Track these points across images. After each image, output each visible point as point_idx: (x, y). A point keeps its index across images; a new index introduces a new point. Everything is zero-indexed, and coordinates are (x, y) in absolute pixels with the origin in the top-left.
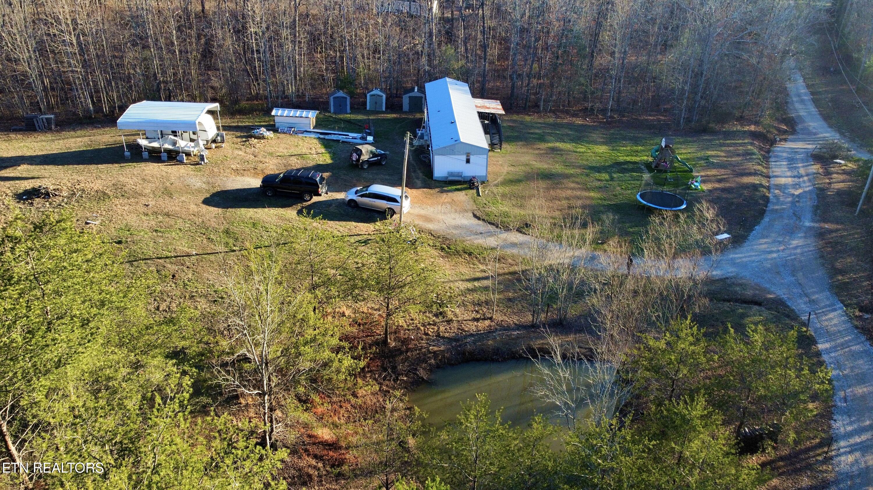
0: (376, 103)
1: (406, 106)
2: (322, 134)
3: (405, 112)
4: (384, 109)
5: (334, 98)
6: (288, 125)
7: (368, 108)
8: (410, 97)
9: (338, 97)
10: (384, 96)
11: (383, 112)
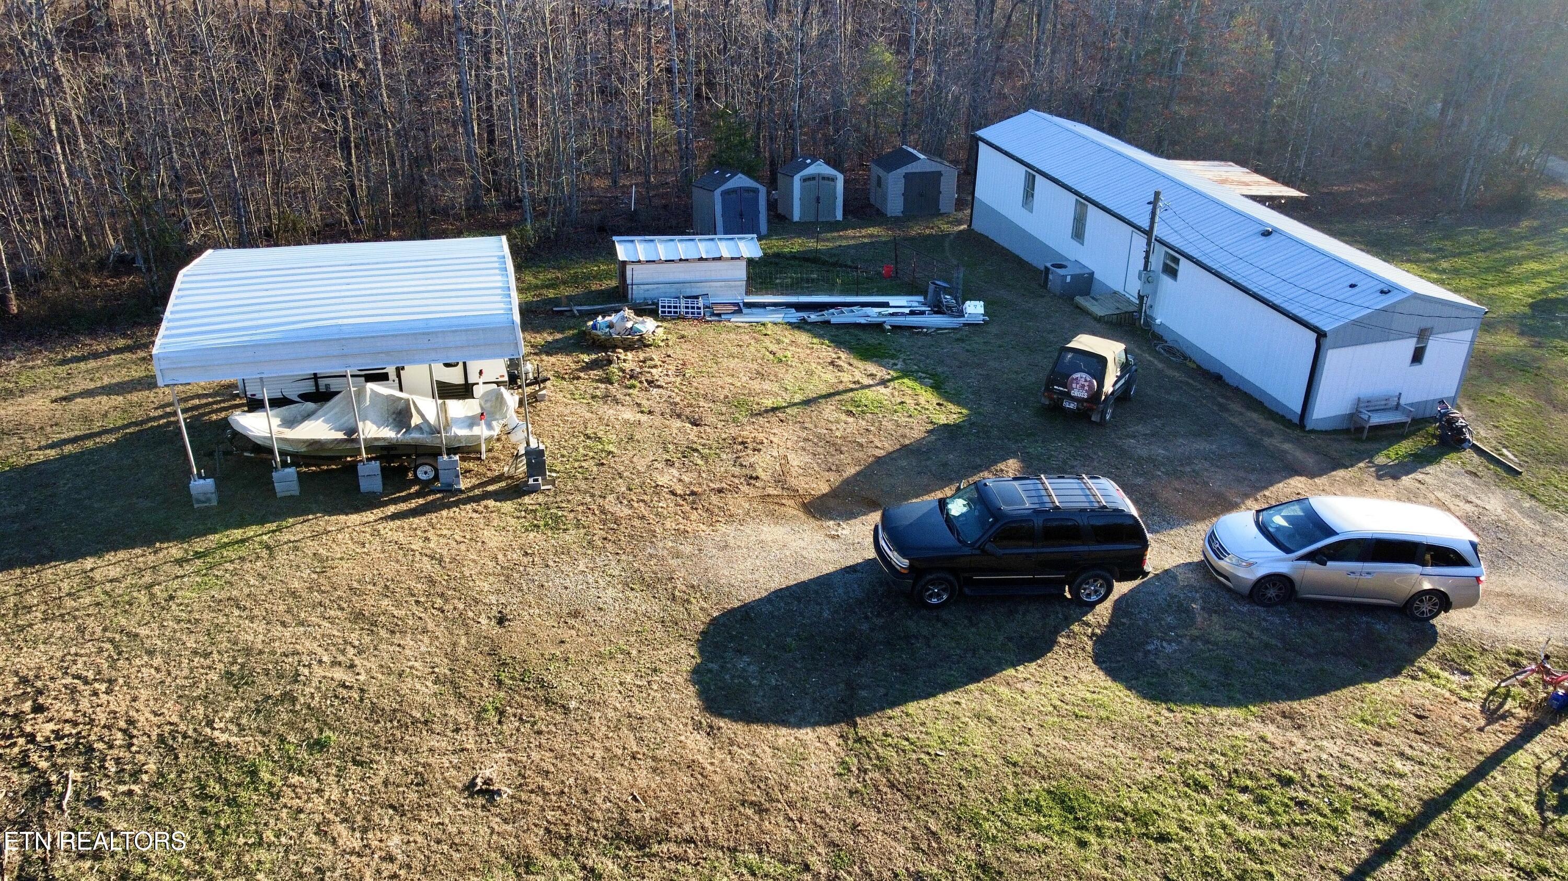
0: (818, 200)
1: (895, 204)
2: (799, 307)
3: (897, 222)
4: (839, 216)
5: (724, 193)
6: (672, 290)
7: (796, 217)
8: (907, 176)
9: (734, 191)
10: (840, 178)
11: (835, 226)
